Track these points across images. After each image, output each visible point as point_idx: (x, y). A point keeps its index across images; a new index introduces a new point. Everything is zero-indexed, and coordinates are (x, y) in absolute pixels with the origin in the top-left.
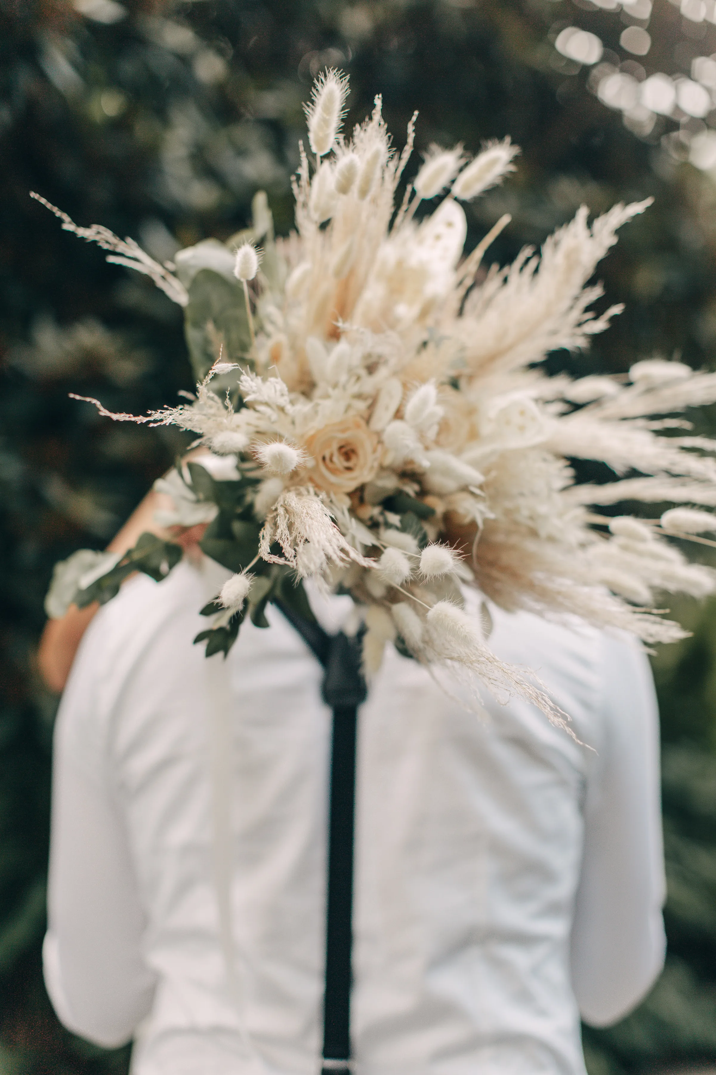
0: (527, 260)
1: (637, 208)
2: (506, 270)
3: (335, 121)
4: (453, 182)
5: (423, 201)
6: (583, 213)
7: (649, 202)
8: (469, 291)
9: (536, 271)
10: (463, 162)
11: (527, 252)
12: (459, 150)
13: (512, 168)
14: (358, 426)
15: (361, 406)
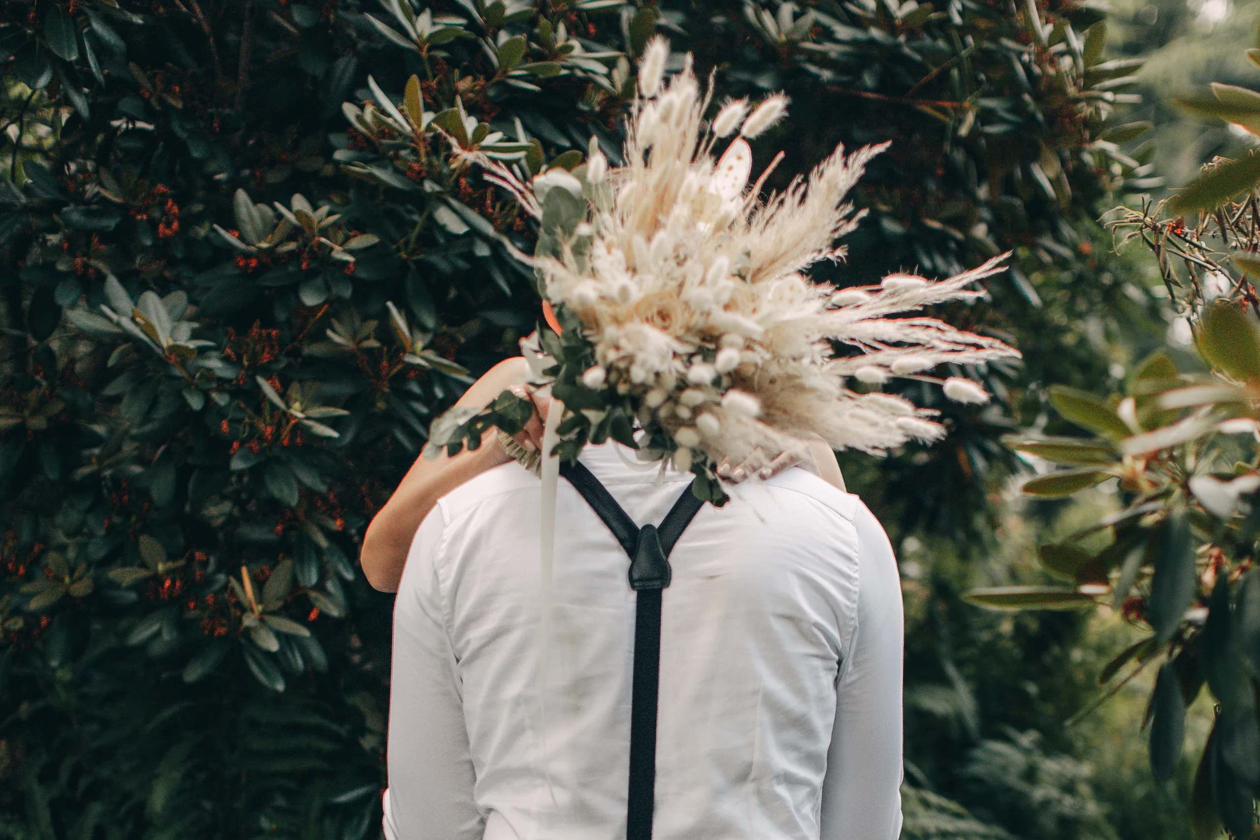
0: (798, 185)
1: (880, 149)
2: (782, 196)
3: (659, 72)
4: (742, 124)
5: (720, 140)
6: (840, 148)
7: (888, 144)
8: (752, 214)
9: (804, 196)
10: (748, 109)
11: (799, 179)
12: (746, 100)
13: (786, 114)
14: (671, 296)
15: (673, 284)
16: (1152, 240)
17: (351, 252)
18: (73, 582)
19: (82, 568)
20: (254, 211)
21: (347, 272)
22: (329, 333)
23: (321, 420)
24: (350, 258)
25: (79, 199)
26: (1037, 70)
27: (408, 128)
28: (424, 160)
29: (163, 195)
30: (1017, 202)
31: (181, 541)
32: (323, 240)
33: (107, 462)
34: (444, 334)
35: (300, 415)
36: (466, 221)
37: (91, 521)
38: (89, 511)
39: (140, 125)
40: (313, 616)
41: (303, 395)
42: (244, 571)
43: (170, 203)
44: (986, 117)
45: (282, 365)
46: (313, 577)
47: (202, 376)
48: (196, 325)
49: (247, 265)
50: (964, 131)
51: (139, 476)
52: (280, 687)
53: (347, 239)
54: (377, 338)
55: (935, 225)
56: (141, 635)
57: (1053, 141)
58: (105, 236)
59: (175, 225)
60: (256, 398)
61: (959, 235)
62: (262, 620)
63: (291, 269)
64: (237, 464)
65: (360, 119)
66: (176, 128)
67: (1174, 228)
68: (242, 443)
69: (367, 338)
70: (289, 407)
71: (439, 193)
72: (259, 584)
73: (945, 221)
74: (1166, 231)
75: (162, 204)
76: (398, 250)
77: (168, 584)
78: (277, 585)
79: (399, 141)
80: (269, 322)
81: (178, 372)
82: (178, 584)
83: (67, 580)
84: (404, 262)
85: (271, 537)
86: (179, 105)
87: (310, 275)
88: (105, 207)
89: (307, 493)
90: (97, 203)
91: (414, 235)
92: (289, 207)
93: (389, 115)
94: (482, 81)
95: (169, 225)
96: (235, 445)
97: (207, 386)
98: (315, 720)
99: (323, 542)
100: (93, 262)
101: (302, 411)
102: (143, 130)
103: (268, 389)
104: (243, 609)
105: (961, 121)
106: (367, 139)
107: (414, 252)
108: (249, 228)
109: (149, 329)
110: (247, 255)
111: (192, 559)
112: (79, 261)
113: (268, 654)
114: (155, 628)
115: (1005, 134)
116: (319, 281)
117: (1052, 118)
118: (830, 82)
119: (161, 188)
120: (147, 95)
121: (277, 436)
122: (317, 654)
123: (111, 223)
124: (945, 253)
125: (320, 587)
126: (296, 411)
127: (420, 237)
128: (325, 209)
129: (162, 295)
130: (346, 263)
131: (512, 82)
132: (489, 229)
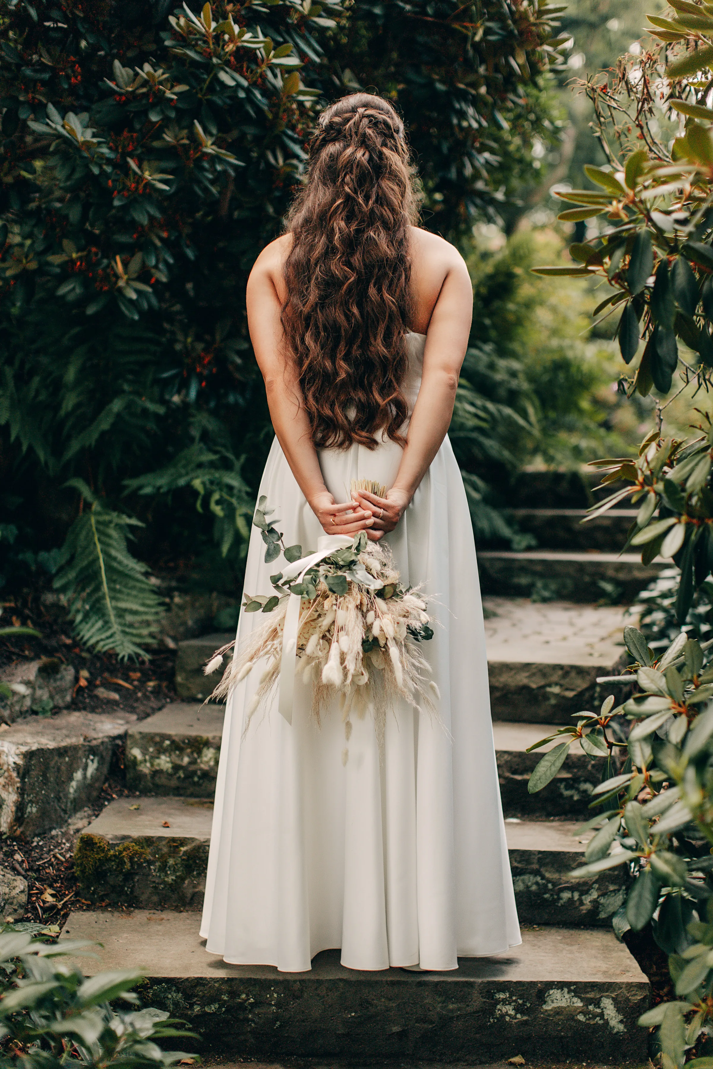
16: (592, 96)
17: (174, 94)
18: (27, 262)
19: (31, 256)
20: (123, 70)
21: (172, 104)
22: (165, 136)
23: (161, 181)
24: (175, 97)
25: (29, 64)
26: (514, 8)
27: (203, 30)
28: (212, 46)
29: (73, 62)
30: (500, 76)
31: (83, 242)
32: (161, 87)
33: (43, 201)
34: (220, 137)
35: (150, 178)
36: (234, 79)
37: (36, 231)
38: (34, 226)
39: (60, 25)
40: (153, 281)
41: (150, 167)
42: (118, 258)
43: (77, 66)
44: (488, 32)
45: (139, 151)
46: (153, 262)
47: (98, 157)
48: (95, 130)
49: (120, 100)
50: (477, 38)
51: (60, 209)
52: (136, 317)
53: (172, 87)
54: (188, 138)
55: (462, 86)
56: (63, 290)
57: (521, 45)
58: (44, 83)
59: (79, 78)
60: (126, 169)
61: (473, 92)
62: (127, 283)
63: (144, 102)
64: (117, 203)
65: (178, 24)
66: (80, 26)
67: (602, 89)
68: (119, 192)
69: (183, 139)
70: (143, 173)
71: (219, 64)
72: (126, 265)
73: (467, 85)
74: (598, 90)
75: (72, 67)
76: (197, 93)
77: (79, 263)
78: (135, 265)
79: (198, 36)
80: (132, 130)
81: (86, 154)
82: (84, 264)
83: (24, 261)
84: (200, 100)
85: (131, 241)
86: (82, 15)
87: (153, 106)
88: (43, 68)
89: (152, 218)
90: (39, 65)
91: (205, 86)
92: (142, 69)
93: (193, 22)
94: (238, 7)
95: (76, 77)
96: (115, 193)
97: (101, 162)
98: (150, 335)
99: (158, 243)
100: (38, 96)
101: (150, 176)
102: (62, 28)
103: (133, 164)
104: (117, 277)
105: (475, 34)
106: (181, 35)
107: (204, 95)
108: (121, 80)
109: (71, 132)
110: (121, 94)
111: (90, 252)
112: (30, 95)
113: (131, 300)
114: (71, 286)
115: (498, 40)
116: (158, 108)
117: (521, 33)
118: (409, 11)
119: (72, 58)
120: (64, 9)
121: (137, 189)
122: (154, 301)
123: (46, 76)
124: (466, 101)
125: (156, 267)
126: (147, 175)
127: (208, 88)
128: (160, 71)
129: (76, 114)
130: (172, 100)
131: (255, 7)
132: (245, 83)
